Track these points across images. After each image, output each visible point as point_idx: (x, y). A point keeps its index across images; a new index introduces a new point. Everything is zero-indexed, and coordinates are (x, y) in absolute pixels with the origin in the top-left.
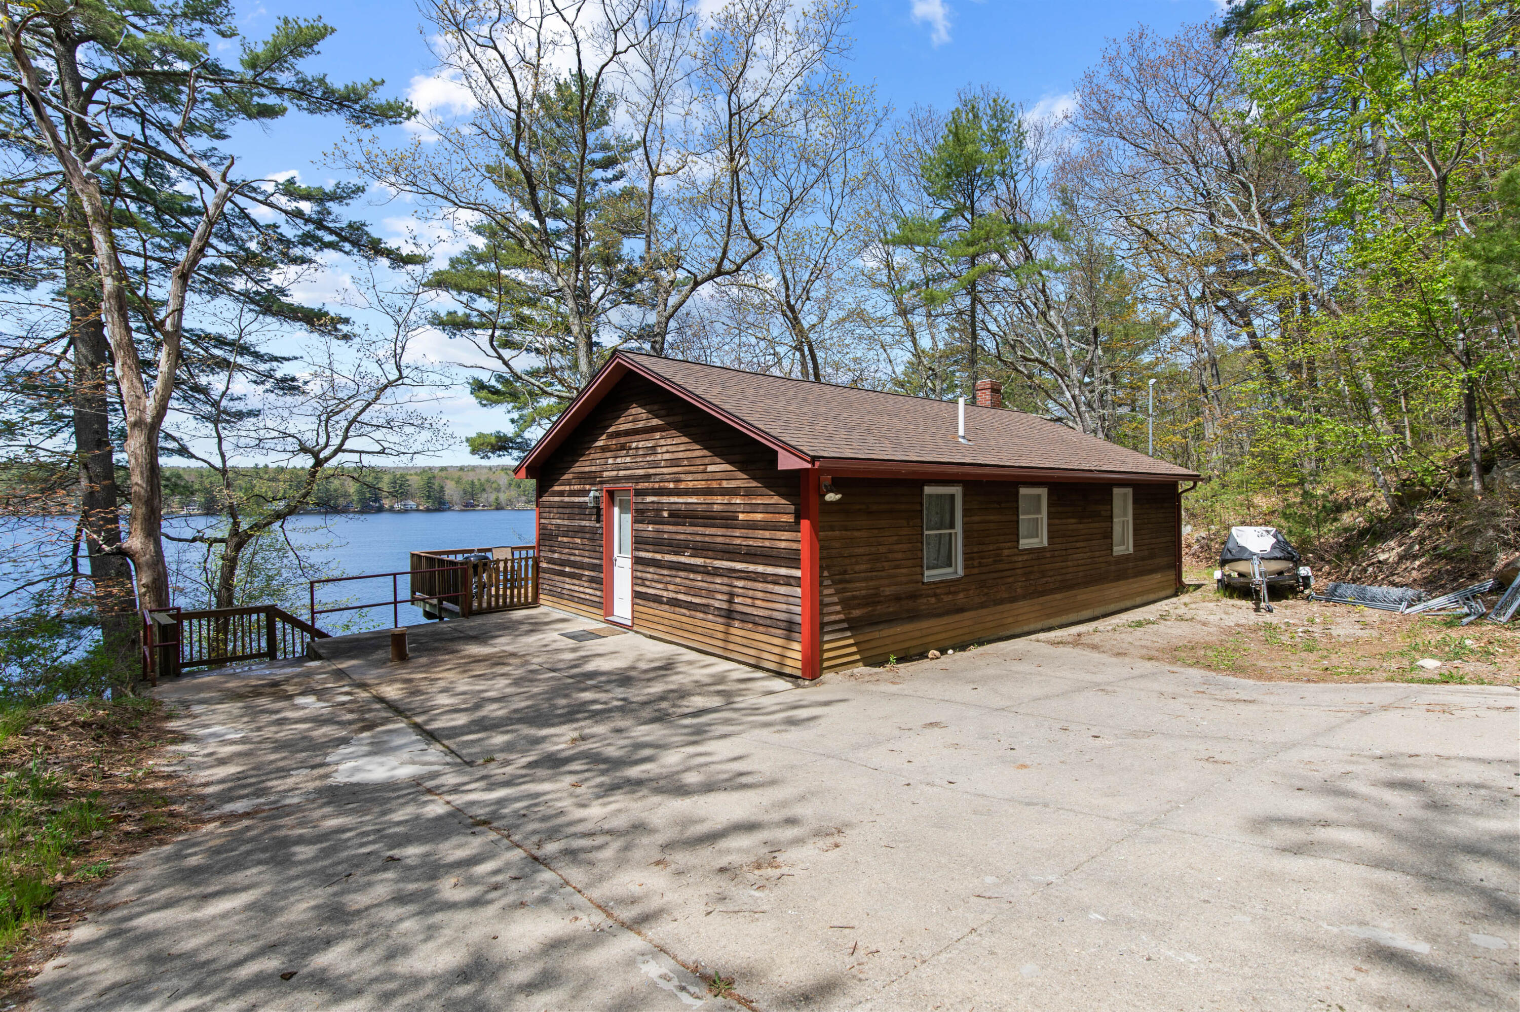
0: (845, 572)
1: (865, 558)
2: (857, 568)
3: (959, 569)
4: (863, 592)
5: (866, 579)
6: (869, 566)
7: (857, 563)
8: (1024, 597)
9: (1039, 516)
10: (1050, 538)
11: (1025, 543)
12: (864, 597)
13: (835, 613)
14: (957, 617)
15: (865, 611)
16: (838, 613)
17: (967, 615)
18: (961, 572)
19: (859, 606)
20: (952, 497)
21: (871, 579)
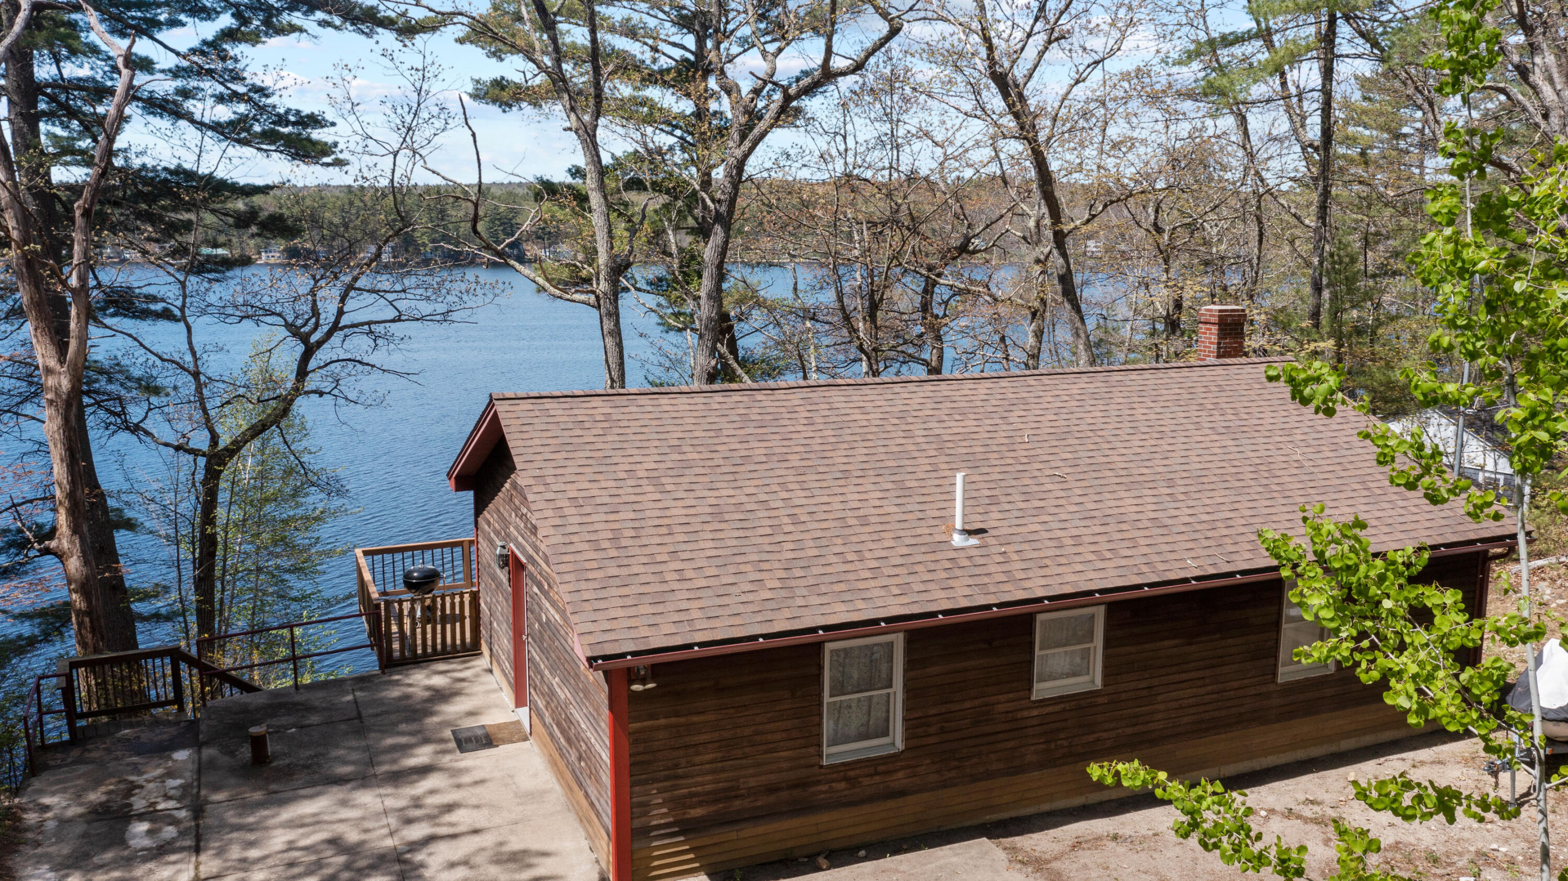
0: (677, 766)
1: (710, 746)
2: (698, 759)
3: (897, 739)
4: (708, 788)
5: (714, 772)
6: (720, 755)
7: (698, 754)
8: (1041, 766)
9: (1091, 645)
10: (1105, 675)
11: (1042, 689)
12: (709, 793)
13: (659, 815)
14: (891, 804)
15: (712, 809)
16: (663, 815)
17: (910, 799)
18: (900, 745)
19: (700, 804)
20: (891, 644)
21: (723, 770)
